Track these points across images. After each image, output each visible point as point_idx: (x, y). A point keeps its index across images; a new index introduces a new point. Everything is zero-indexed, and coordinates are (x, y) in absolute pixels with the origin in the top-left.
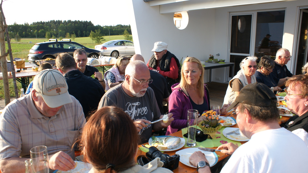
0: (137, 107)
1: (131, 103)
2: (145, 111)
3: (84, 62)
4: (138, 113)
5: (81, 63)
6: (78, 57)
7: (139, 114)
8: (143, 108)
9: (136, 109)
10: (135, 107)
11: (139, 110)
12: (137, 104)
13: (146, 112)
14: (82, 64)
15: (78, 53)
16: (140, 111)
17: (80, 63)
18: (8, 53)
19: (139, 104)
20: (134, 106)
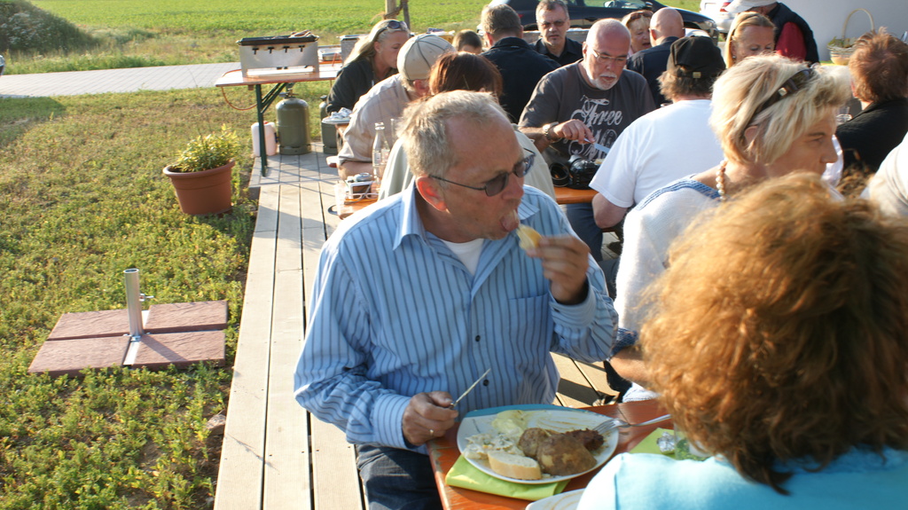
0: (600, 109)
1: (590, 97)
2: (615, 119)
3: (560, 28)
4: (602, 119)
5: (551, 29)
6: (546, 16)
7: (604, 123)
8: (614, 112)
9: (598, 111)
10: (596, 107)
11: (604, 114)
12: (602, 102)
13: (618, 121)
14: (553, 32)
15: (545, 7)
16: (606, 117)
17: (548, 32)
18: (401, 8)
19: (606, 102)
20: (595, 104)
